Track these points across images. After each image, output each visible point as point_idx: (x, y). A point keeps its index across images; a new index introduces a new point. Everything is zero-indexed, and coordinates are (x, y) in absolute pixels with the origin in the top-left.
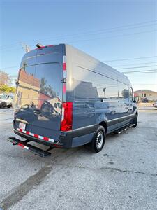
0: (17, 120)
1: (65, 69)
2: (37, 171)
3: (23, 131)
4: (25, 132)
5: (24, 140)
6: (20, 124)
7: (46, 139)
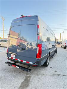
0: (9, 53)
1: (39, 28)
2: (24, 79)
3: (14, 59)
4: (15, 59)
5: (13, 62)
6: (11, 55)
7: (28, 62)
